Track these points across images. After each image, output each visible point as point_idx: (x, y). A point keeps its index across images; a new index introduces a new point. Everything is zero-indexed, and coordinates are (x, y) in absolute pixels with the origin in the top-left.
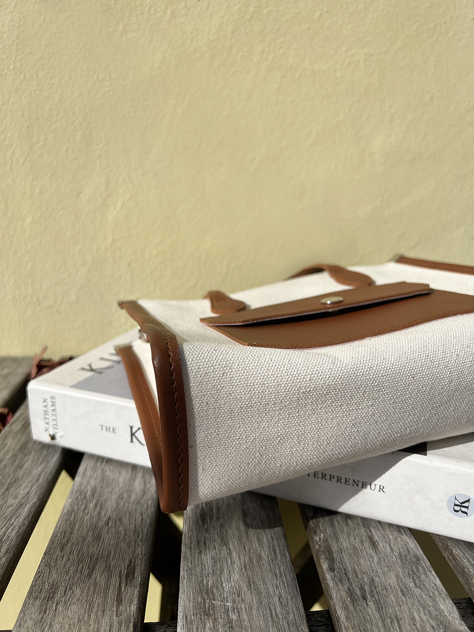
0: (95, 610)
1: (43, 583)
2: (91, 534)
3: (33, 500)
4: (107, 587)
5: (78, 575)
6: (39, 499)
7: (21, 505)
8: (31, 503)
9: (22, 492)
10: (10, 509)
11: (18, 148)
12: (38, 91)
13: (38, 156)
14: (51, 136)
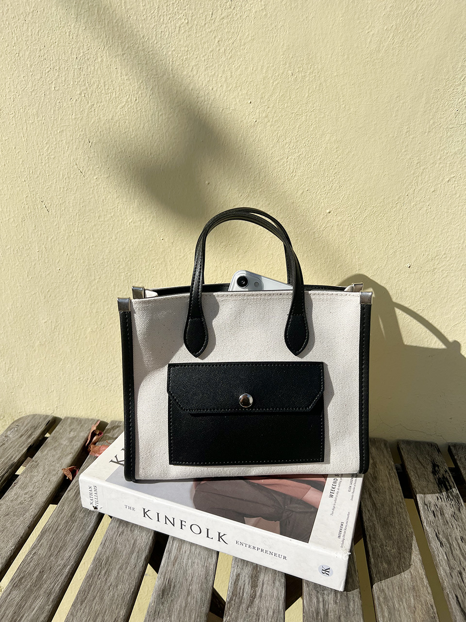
2: (99, 594)
3: (72, 562)
6: (75, 562)
7: (65, 566)
8: (70, 565)
9: (67, 554)
10: (59, 568)
11: (81, 283)
12: (94, 247)
13: (94, 289)
14: (103, 276)
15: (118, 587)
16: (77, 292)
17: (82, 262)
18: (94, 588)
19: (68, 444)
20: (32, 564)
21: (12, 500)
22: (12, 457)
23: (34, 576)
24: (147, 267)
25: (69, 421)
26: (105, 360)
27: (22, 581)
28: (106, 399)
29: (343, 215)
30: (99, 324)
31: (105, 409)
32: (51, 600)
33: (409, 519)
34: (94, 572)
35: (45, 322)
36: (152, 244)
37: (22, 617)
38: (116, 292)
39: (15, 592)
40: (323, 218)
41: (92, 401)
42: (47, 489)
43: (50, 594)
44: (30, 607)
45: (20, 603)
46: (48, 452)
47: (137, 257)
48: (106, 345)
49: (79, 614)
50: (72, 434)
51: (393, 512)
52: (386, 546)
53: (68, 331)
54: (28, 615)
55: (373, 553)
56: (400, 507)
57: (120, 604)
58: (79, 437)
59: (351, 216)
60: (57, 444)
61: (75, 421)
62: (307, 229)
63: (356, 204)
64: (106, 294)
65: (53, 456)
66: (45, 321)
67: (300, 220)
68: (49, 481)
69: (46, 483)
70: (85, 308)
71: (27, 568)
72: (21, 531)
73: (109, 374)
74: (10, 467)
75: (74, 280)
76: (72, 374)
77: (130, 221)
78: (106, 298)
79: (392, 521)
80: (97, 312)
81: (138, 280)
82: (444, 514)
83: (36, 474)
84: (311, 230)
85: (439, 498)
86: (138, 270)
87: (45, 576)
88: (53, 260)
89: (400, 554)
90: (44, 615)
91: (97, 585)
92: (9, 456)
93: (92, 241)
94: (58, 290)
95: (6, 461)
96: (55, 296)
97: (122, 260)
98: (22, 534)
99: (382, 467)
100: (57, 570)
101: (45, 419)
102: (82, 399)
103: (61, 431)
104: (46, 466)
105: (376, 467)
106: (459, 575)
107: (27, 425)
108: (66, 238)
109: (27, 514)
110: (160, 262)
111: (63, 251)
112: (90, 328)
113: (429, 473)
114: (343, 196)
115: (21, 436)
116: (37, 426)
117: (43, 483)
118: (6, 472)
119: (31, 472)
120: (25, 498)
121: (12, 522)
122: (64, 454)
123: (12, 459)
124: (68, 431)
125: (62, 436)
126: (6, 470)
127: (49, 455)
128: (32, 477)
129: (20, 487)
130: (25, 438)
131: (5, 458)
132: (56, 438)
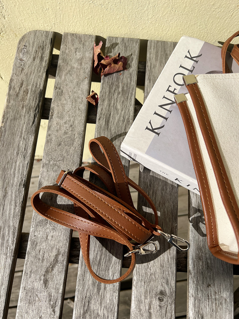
19: (79, 67)
22: (37, 84)
25: (69, 37)
31: (101, 26)
46: (65, 78)
50: (79, 55)
58: (85, 58)
60: (69, 68)
61: (75, 39)
65: (71, 82)
74: (40, 97)
92: (33, 83)
95: (34, 89)
101: (47, 36)
103: (67, 51)
104: (70, 93)
107: (33, 45)
115: (34, 59)
116: (43, 45)
117: (75, 111)
118: (39, 101)
119: (60, 100)
120: (66, 127)
121: (67, 152)
122: (80, 79)
123: (38, 86)
124: (74, 51)
125: (70, 58)
126: (38, 99)
127: (67, 80)
128: (63, 106)
129: (58, 117)
130: (38, 62)
131: (31, 85)
132: (66, 60)
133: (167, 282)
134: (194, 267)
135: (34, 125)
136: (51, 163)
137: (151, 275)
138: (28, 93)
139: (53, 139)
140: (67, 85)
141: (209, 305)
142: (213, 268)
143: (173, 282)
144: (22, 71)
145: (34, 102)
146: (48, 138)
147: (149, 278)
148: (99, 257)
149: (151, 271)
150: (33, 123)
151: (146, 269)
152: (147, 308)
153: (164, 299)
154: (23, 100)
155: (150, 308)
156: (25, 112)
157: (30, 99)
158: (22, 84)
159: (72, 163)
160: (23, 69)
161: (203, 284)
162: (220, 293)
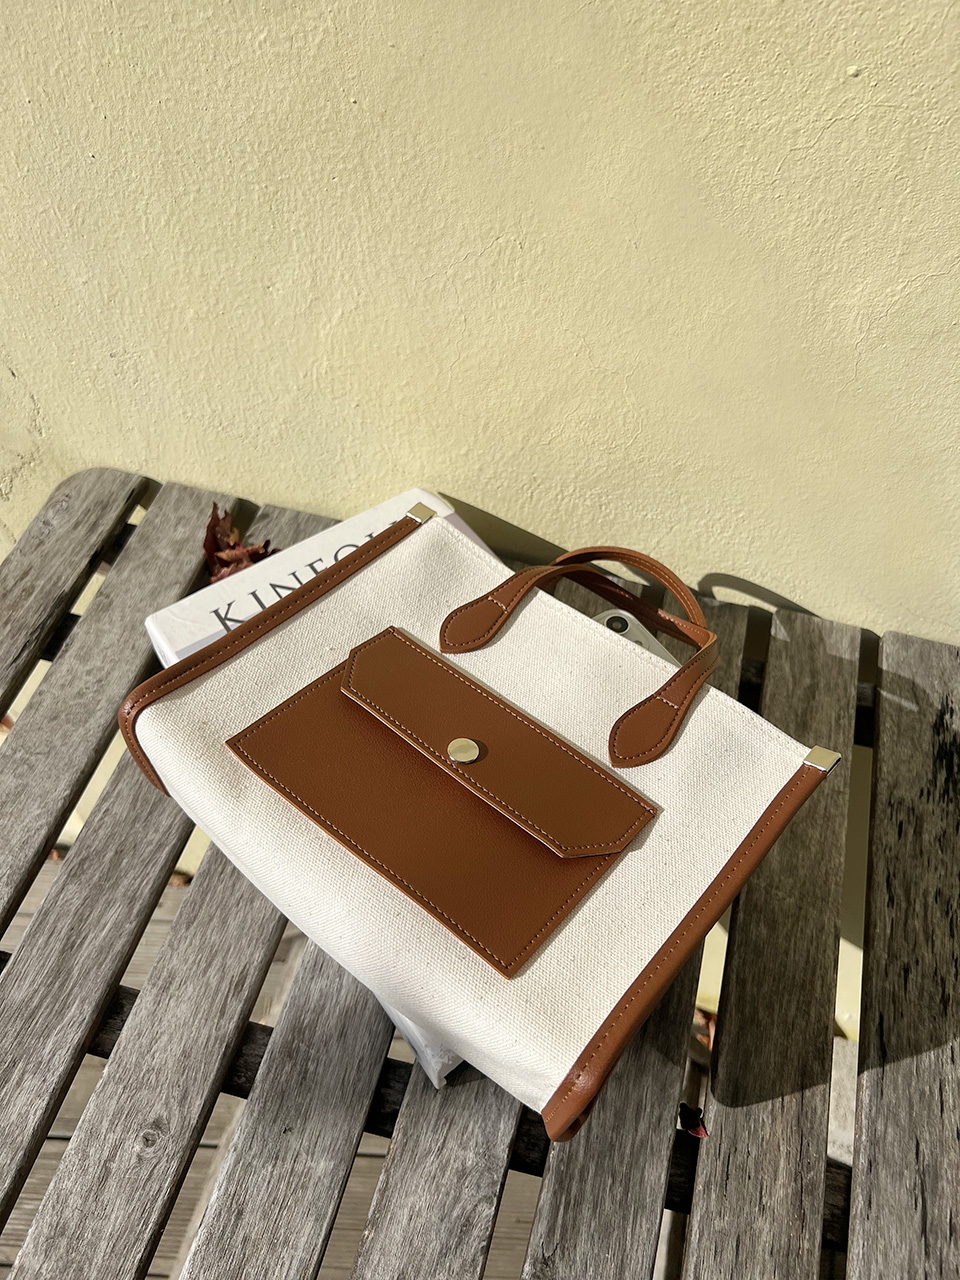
0: (200, 1016)
1: (164, 967)
2: (218, 913)
3: (173, 840)
4: (217, 991)
5: (195, 966)
6: (179, 839)
7: (160, 846)
8: (170, 846)
10: (149, 848)
11: (154, 198)
12: (171, 104)
13: (189, 217)
14: (207, 185)
15: (254, 904)
16: (147, 219)
17: (146, 141)
18: (211, 899)
19: (171, 558)
20: (101, 833)
21: (63, 685)
22: (59, 578)
23: (105, 859)
24: (317, 176)
25: (175, 493)
26: (236, 384)
27: (85, 867)
28: (249, 461)
29: (898, 87)
30: (212, 301)
31: (249, 479)
32: (135, 911)
33: (844, 833)
34: (213, 867)
35: (85, 283)
36: (327, 113)
37: (85, 938)
38: (243, 230)
39: (72, 888)
40: (833, 90)
41: (219, 460)
42: (128, 667)
43: (133, 900)
44: (99, 922)
45: (80, 911)
46: (130, 575)
47: (290, 147)
48: (233, 352)
49: (183, 947)
50: (180, 533)
51: (815, 812)
52: (777, 888)
53: (141, 311)
54: (95, 937)
55: (747, 898)
56: (835, 802)
57: (256, 937)
58: (194, 541)
59: (919, 94)
60: (148, 556)
61: (187, 497)
62: (777, 118)
63: (945, 58)
64: (220, 232)
65: (141, 586)
66: (84, 280)
67: (761, 86)
68: (133, 647)
69: (127, 652)
70: (173, 262)
71: (93, 841)
72: (81, 760)
73: (248, 414)
74: (56, 606)
75: (133, 186)
76: (167, 402)
77: (262, 37)
78: (220, 242)
79: (807, 835)
80: (202, 275)
81: (296, 207)
82: (921, 834)
83: (107, 627)
84: (788, 121)
85: (925, 792)
86: (294, 181)
87: (125, 861)
88: (71, 130)
89: (800, 908)
90: (123, 941)
91: (216, 895)
92: (53, 574)
93: (165, 86)
94: (99, 209)
95: (48, 587)
96: (96, 223)
97: (249, 149)
98: (83, 765)
99: (827, 699)
100: (147, 851)
101: (124, 484)
102: (197, 452)
103: (157, 521)
104: (127, 611)
105: (814, 698)
106: (902, 973)
107: (86, 497)
108: (93, 70)
109: (92, 721)
110: (350, 166)
111: (92, 106)
112: (192, 311)
113: (924, 726)
114: (911, 26)
115: (76, 526)
116: (108, 502)
117: (122, 651)
118: (49, 616)
119: (98, 621)
120: (86, 682)
121: (65, 736)
122: (163, 584)
123: (60, 584)
124: (173, 520)
125: (160, 535)
126: (48, 610)
127: (133, 581)
128: (99, 633)
129: (77, 656)
130: (83, 533)
131: (46, 579)
132: (147, 539)
133: (184, 1097)
134: (268, 1074)
135: (14, 665)
136: (18, 755)
137: (148, 1071)
138: (31, 594)
139: (45, 704)
140: (127, 591)
141: (269, 1182)
142: (316, 1084)
143: (198, 1103)
144: (39, 545)
145: (36, 616)
146: (35, 700)
147: (140, 1080)
148: (36, 1001)
149: (154, 1063)
150: (14, 661)
151: (142, 1055)
152: (106, 1154)
153: (158, 1141)
154: (14, 606)
155: (111, 1158)
156: (8, 634)
157: (30, 607)
158: (26, 574)
159: (66, 764)
160: (41, 543)
161: (275, 1122)
162: (312, 1157)
